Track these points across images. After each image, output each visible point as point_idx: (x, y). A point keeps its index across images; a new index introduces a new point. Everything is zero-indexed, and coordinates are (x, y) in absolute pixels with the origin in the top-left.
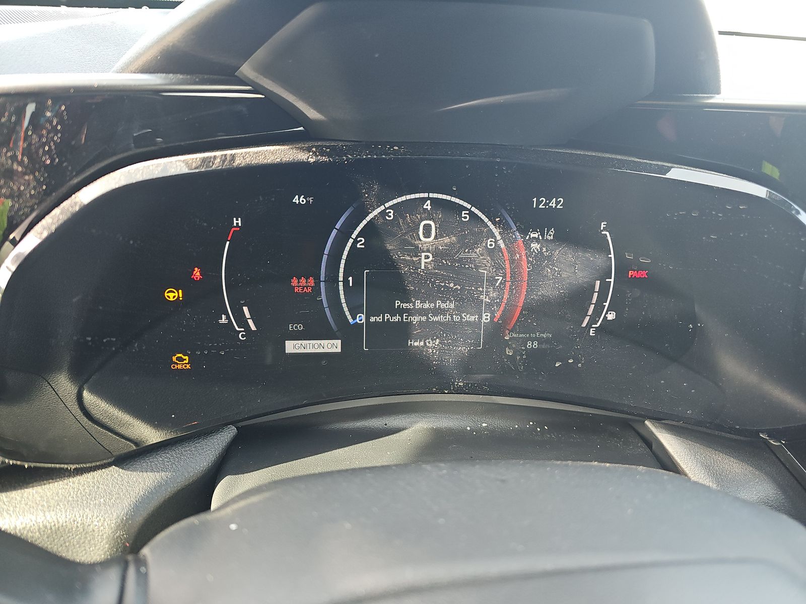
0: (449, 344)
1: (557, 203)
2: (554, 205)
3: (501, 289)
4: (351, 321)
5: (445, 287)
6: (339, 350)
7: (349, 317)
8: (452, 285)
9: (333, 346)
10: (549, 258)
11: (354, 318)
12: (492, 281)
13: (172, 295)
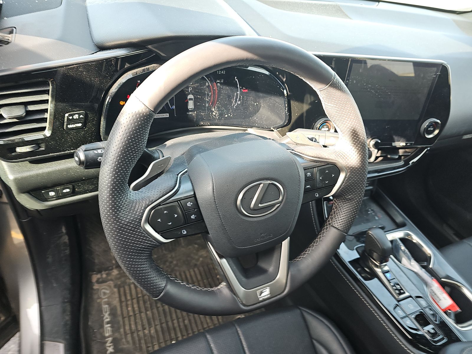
0: (198, 113)
1: (224, 72)
2: (223, 73)
3: (211, 97)
4: (171, 108)
5: (197, 97)
6: (168, 116)
7: (170, 107)
8: (199, 96)
9: (167, 115)
10: (222, 88)
11: (172, 107)
12: (208, 95)
13: (122, 103)
